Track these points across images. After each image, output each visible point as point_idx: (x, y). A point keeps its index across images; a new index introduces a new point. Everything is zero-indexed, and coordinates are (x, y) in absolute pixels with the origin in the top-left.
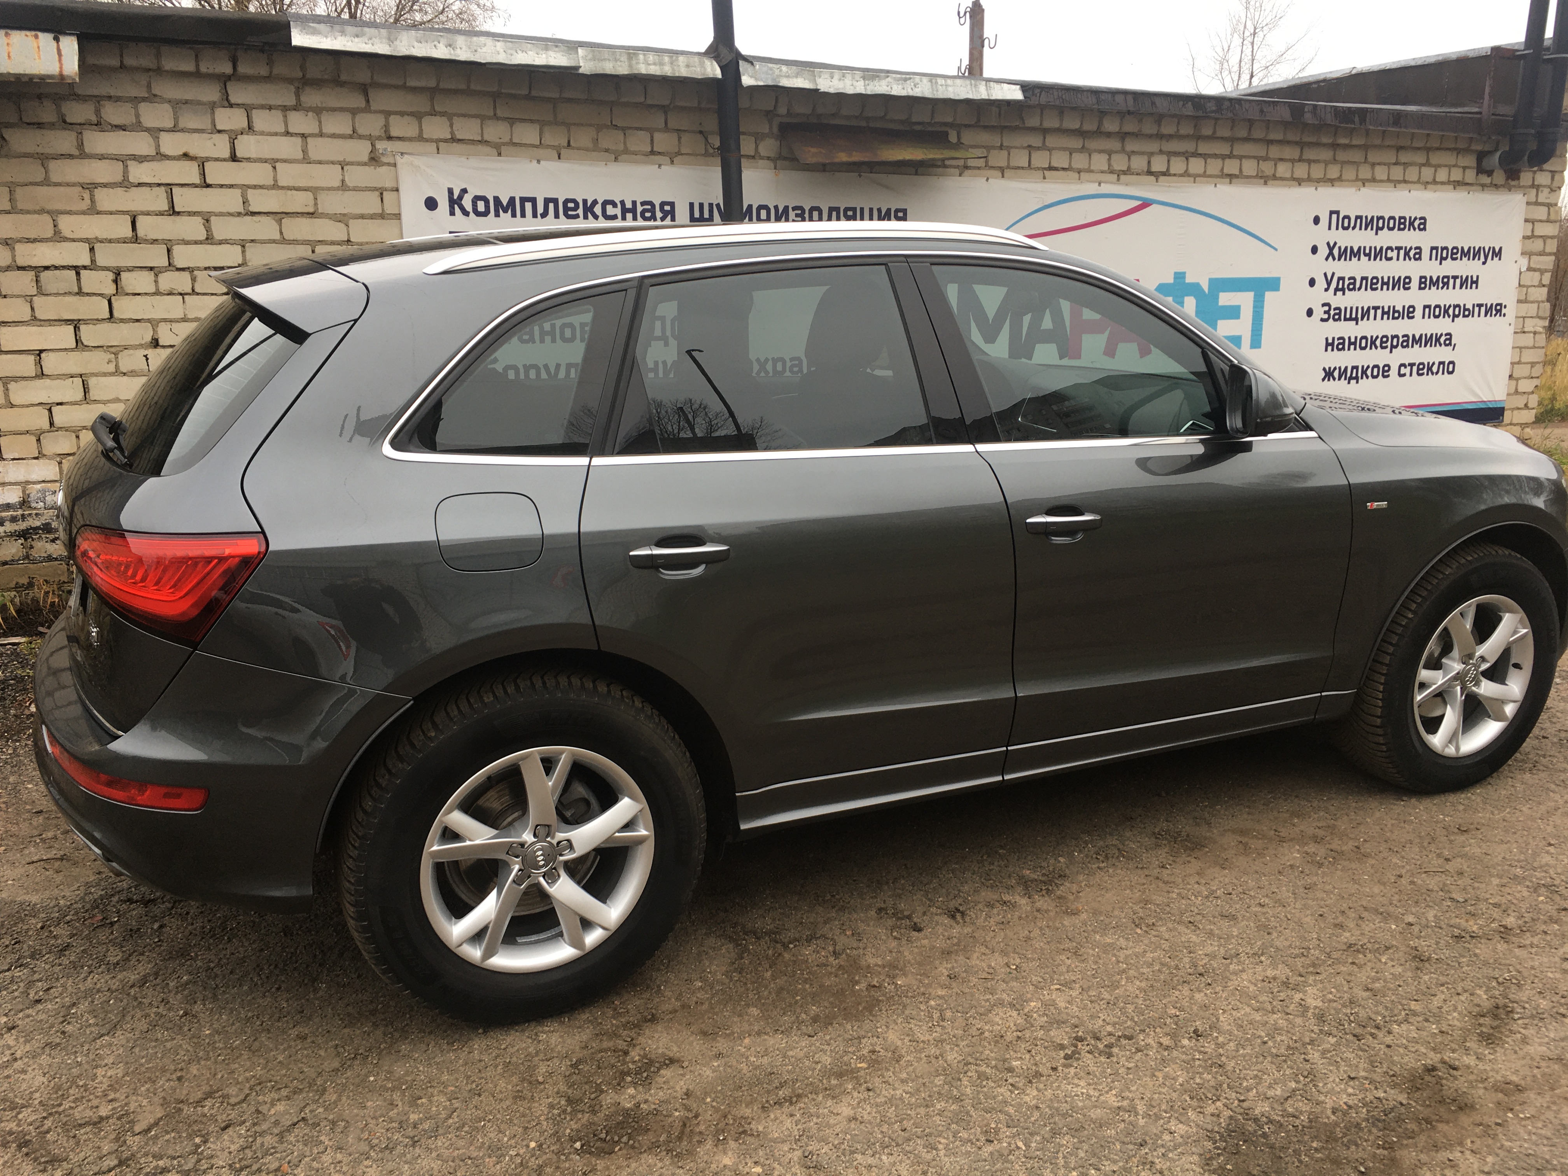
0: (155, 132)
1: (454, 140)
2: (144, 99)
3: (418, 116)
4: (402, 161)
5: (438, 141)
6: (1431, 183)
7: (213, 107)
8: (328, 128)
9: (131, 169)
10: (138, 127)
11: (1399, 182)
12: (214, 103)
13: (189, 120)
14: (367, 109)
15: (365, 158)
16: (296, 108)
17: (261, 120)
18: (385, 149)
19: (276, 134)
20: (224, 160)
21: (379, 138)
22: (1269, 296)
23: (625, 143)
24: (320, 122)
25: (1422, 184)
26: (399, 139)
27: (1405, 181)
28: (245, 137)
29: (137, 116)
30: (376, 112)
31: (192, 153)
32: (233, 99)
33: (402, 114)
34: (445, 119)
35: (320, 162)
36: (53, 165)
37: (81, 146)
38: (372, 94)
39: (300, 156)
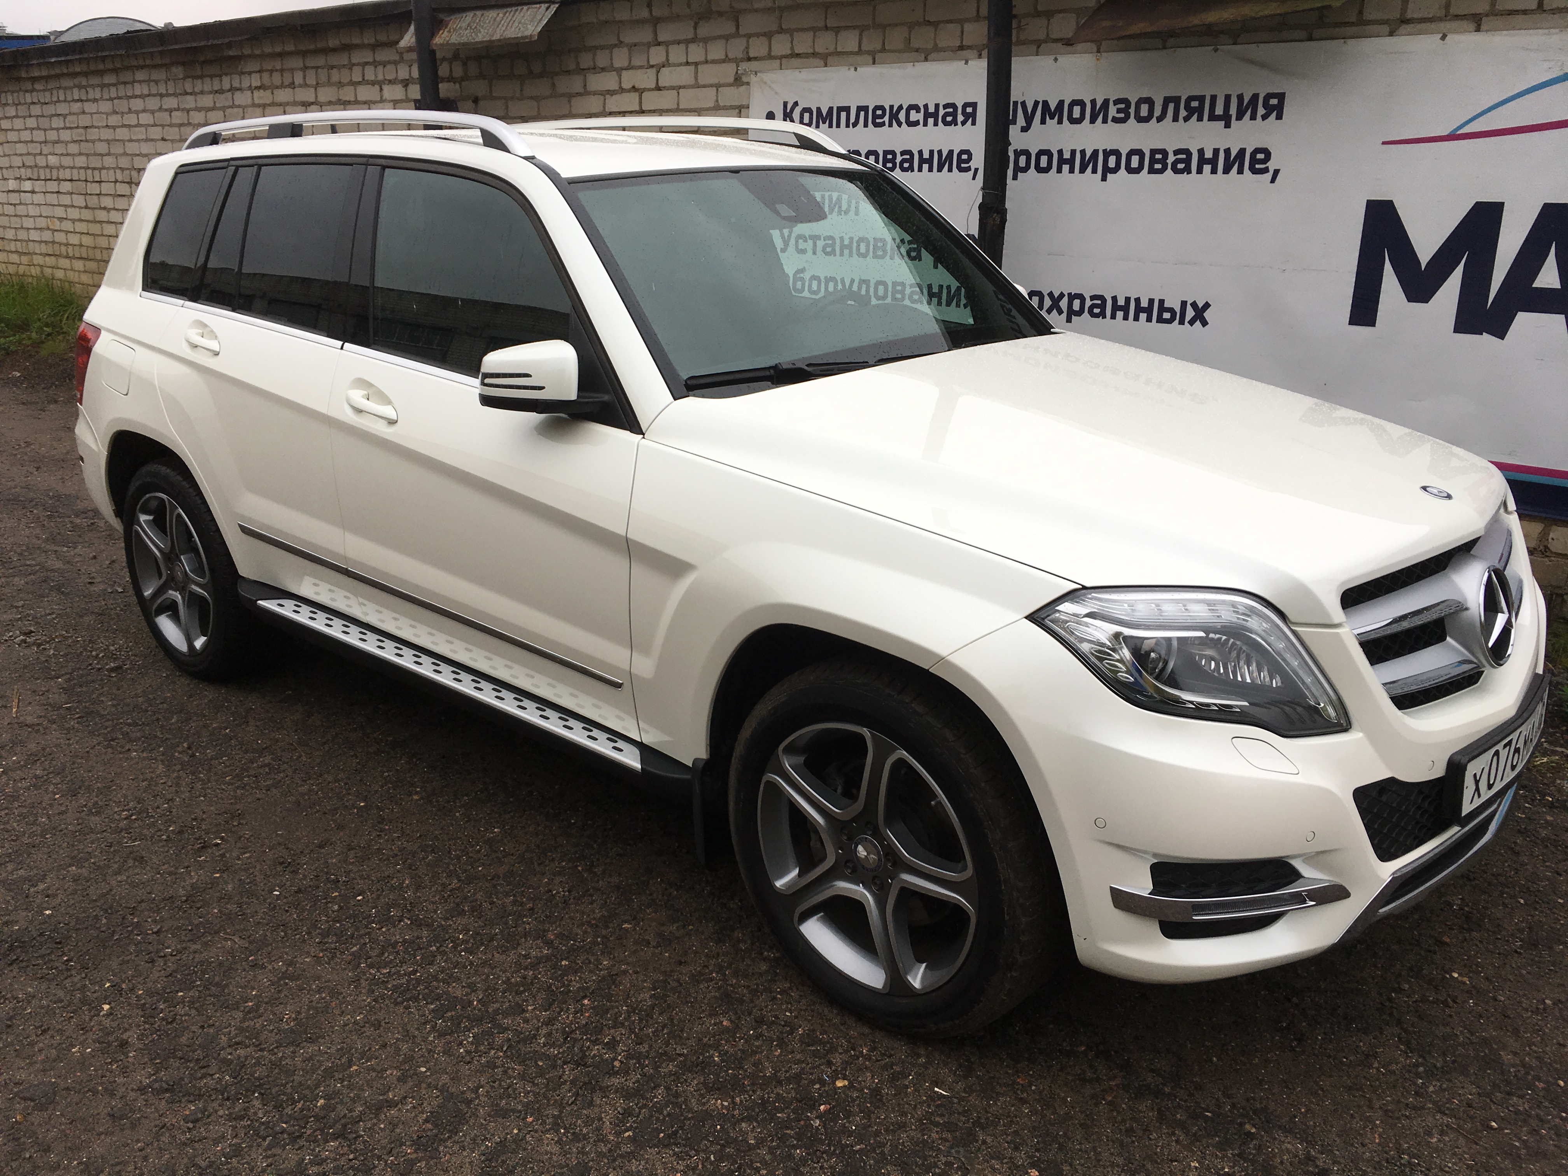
1: (793, 55)
2: (615, 46)
3: (769, 35)
4: (755, 79)
5: (781, 58)
8: (711, 55)
9: (607, 101)
10: (612, 68)
12: (650, 43)
13: (637, 59)
14: (737, 35)
15: (731, 80)
16: (694, 40)
18: (745, 70)
19: (680, 65)
20: (652, 90)
21: (742, 60)
23: (936, 40)
24: (707, 51)
26: (756, 59)
28: (664, 69)
29: (612, 59)
30: (742, 36)
31: (637, 86)
32: (659, 38)
33: (758, 35)
34: (787, 35)
35: (704, 86)
38: (741, 18)
39: (692, 81)
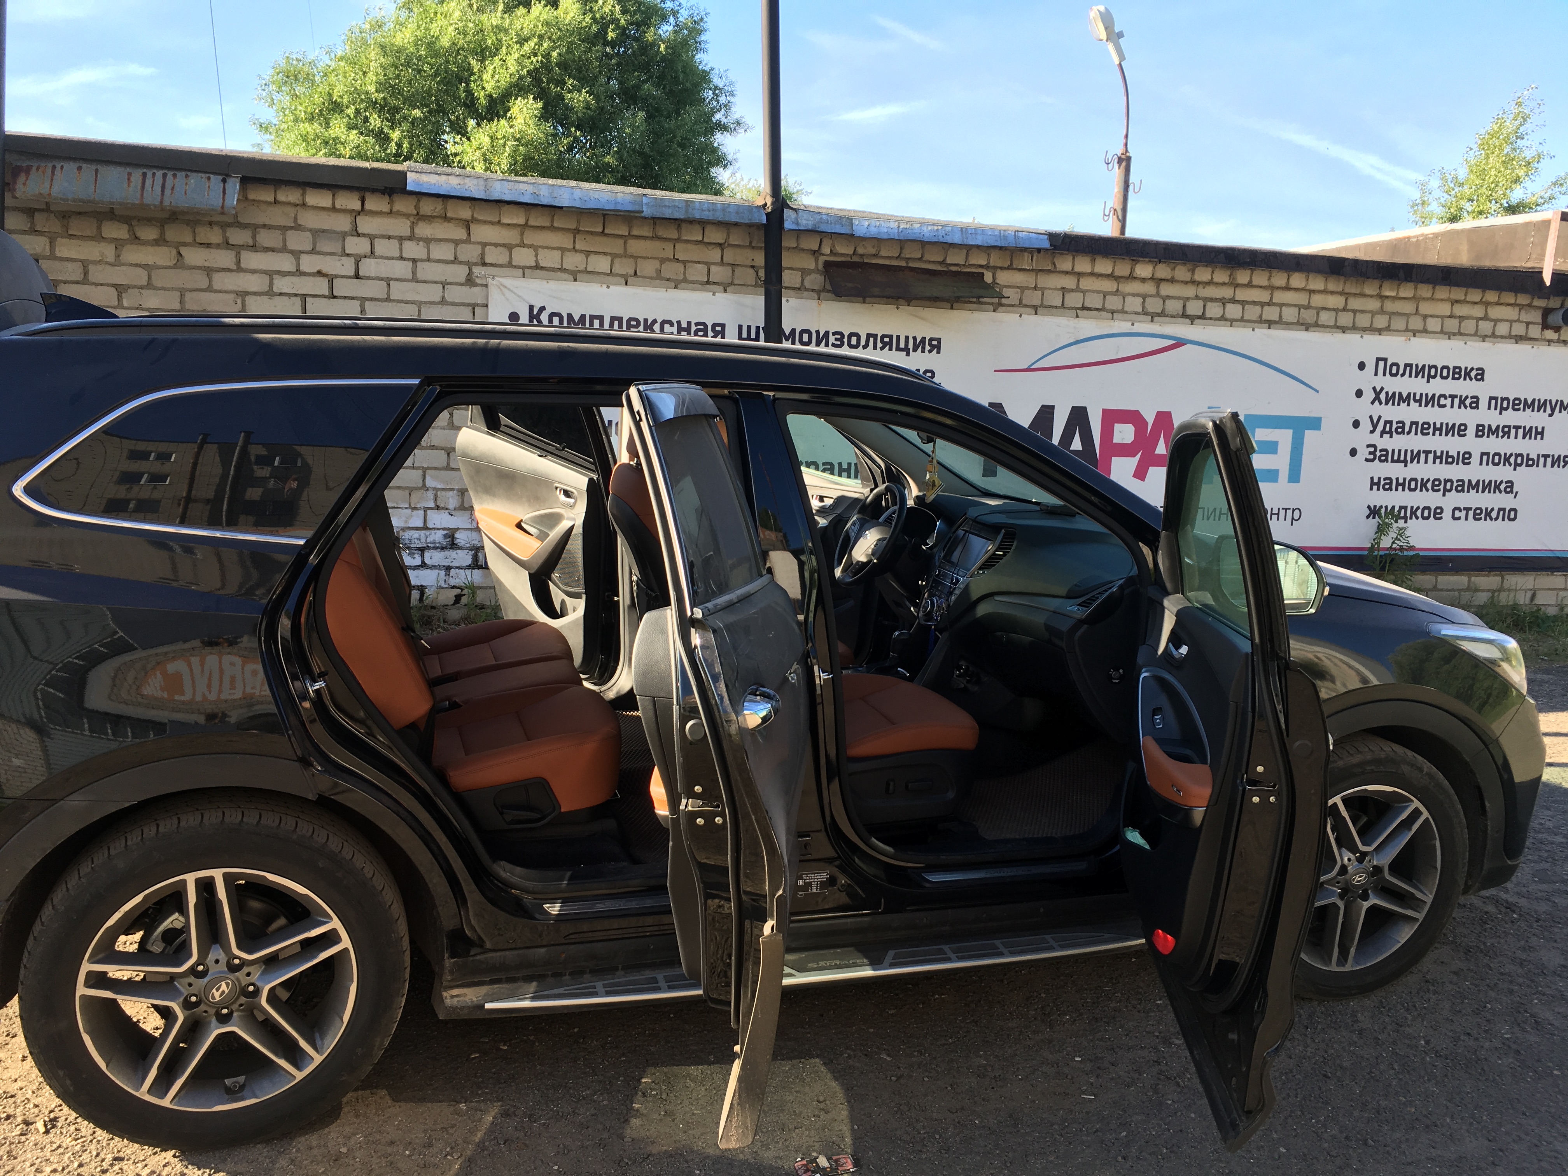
0: (297, 254)
1: (537, 267)
2: (291, 228)
3: (509, 247)
4: (494, 282)
5: (524, 268)
6: (1490, 337)
7: (344, 235)
8: (435, 255)
9: (275, 282)
10: (284, 249)
11: (1454, 334)
12: (346, 232)
13: (325, 246)
14: (468, 241)
15: (463, 279)
16: (410, 238)
17: (381, 247)
18: (480, 273)
19: (393, 258)
20: (350, 277)
21: (476, 264)
22: (1309, 435)
23: (684, 273)
24: (429, 251)
25: (1480, 336)
26: (492, 265)
27: (1461, 334)
28: (368, 260)
29: (285, 241)
30: (474, 243)
31: (324, 271)
32: (360, 230)
33: (496, 245)
34: (532, 250)
35: (425, 282)
36: (216, 277)
37: (238, 262)
38: (473, 227)
39: (410, 276)
